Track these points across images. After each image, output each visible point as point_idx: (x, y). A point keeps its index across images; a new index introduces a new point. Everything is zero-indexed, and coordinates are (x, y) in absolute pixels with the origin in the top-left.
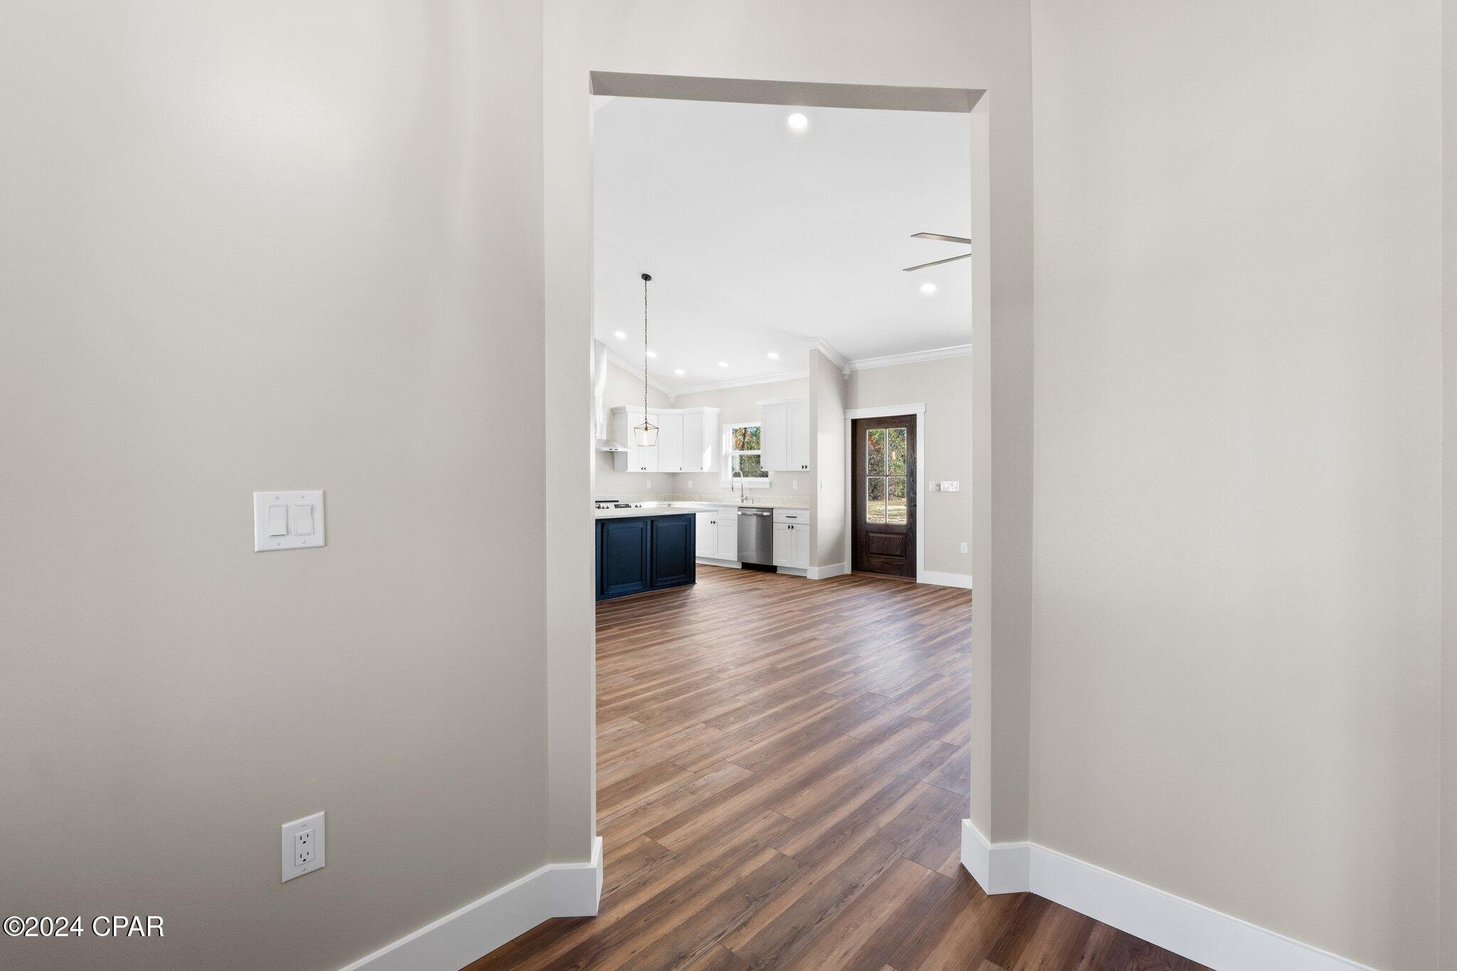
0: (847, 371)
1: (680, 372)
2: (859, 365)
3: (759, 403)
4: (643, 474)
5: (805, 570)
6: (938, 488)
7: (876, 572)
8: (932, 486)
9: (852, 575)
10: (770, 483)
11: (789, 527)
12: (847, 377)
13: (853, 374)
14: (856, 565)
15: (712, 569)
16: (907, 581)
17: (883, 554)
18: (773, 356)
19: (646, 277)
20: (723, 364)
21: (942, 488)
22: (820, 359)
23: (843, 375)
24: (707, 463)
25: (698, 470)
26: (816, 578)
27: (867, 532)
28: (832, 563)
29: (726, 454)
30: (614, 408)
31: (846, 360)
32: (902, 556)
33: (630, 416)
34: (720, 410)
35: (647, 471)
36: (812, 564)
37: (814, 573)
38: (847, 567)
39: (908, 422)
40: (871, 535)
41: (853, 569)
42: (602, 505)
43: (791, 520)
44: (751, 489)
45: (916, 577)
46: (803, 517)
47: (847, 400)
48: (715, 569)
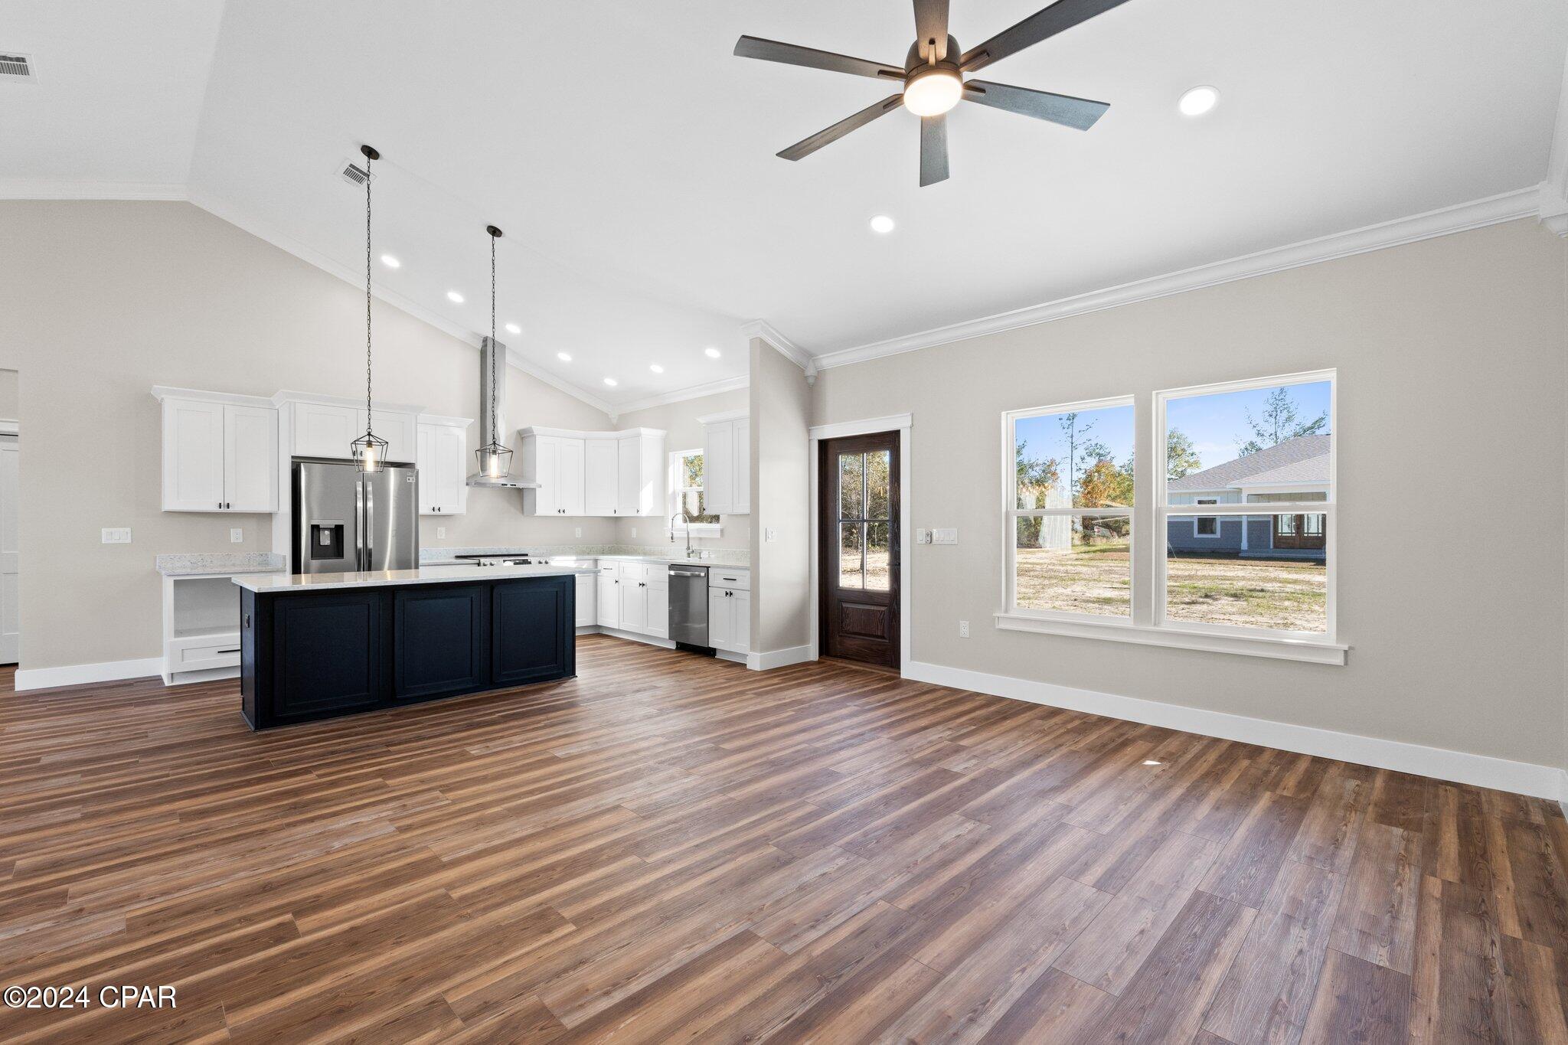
0: (811, 372)
1: (610, 382)
2: (827, 361)
3: (702, 420)
4: (562, 518)
5: (745, 656)
6: (929, 539)
7: (851, 659)
8: (921, 537)
9: (818, 663)
10: (722, 531)
11: (727, 594)
12: (811, 381)
13: (820, 375)
14: (825, 648)
15: (640, 649)
16: (888, 674)
17: (860, 634)
18: (713, 353)
19: (494, 231)
20: (657, 369)
21: (934, 538)
22: (764, 351)
23: (806, 378)
24: (647, 504)
25: (635, 514)
26: (758, 669)
27: (841, 601)
28: (788, 646)
29: (674, 492)
30: (524, 430)
31: (809, 355)
32: (883, 637)
33: (540, 441)
34: (666, 432)
35: (567, 514)
36: (753, 648)
37: (756, 662)
38: (812, 651)
39: (890, 440)
40: (844, 605)
41: (821, 654)
42: (483, 560)
43: (730, 584)
44: (700, 539)
45: (899, 669)
46: (744, 581)
47: (811, 415)
48: (645, 649)
